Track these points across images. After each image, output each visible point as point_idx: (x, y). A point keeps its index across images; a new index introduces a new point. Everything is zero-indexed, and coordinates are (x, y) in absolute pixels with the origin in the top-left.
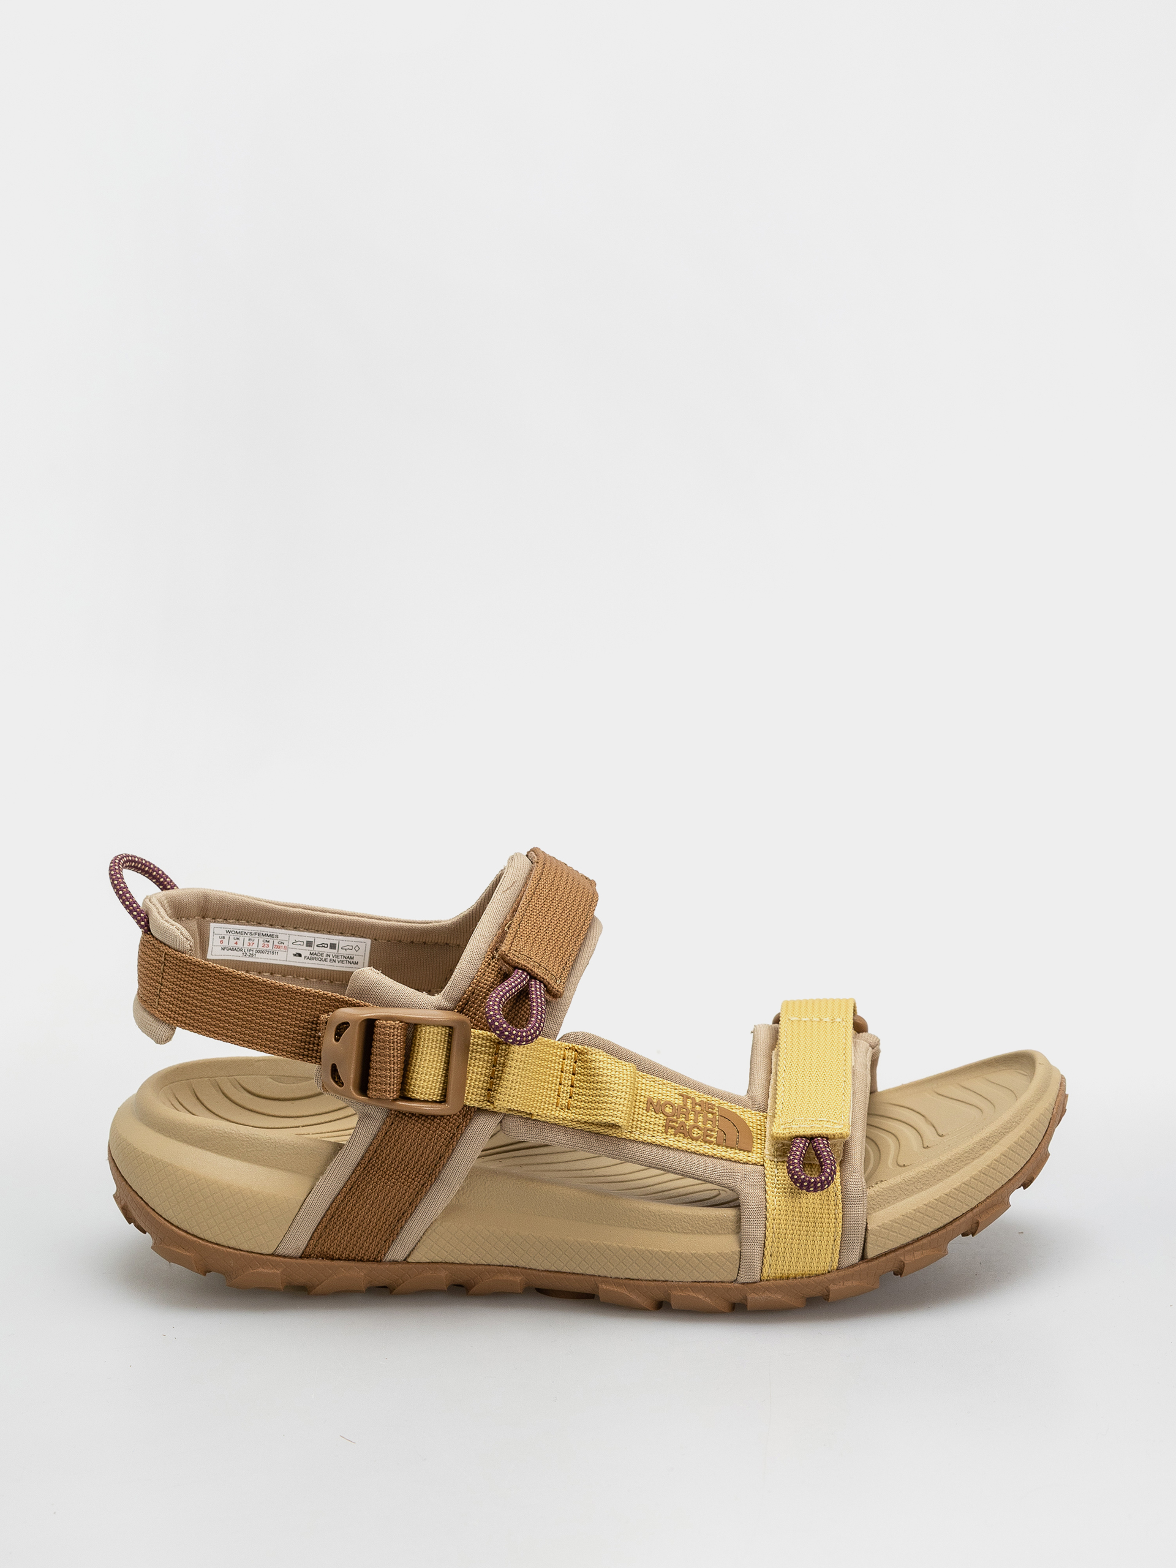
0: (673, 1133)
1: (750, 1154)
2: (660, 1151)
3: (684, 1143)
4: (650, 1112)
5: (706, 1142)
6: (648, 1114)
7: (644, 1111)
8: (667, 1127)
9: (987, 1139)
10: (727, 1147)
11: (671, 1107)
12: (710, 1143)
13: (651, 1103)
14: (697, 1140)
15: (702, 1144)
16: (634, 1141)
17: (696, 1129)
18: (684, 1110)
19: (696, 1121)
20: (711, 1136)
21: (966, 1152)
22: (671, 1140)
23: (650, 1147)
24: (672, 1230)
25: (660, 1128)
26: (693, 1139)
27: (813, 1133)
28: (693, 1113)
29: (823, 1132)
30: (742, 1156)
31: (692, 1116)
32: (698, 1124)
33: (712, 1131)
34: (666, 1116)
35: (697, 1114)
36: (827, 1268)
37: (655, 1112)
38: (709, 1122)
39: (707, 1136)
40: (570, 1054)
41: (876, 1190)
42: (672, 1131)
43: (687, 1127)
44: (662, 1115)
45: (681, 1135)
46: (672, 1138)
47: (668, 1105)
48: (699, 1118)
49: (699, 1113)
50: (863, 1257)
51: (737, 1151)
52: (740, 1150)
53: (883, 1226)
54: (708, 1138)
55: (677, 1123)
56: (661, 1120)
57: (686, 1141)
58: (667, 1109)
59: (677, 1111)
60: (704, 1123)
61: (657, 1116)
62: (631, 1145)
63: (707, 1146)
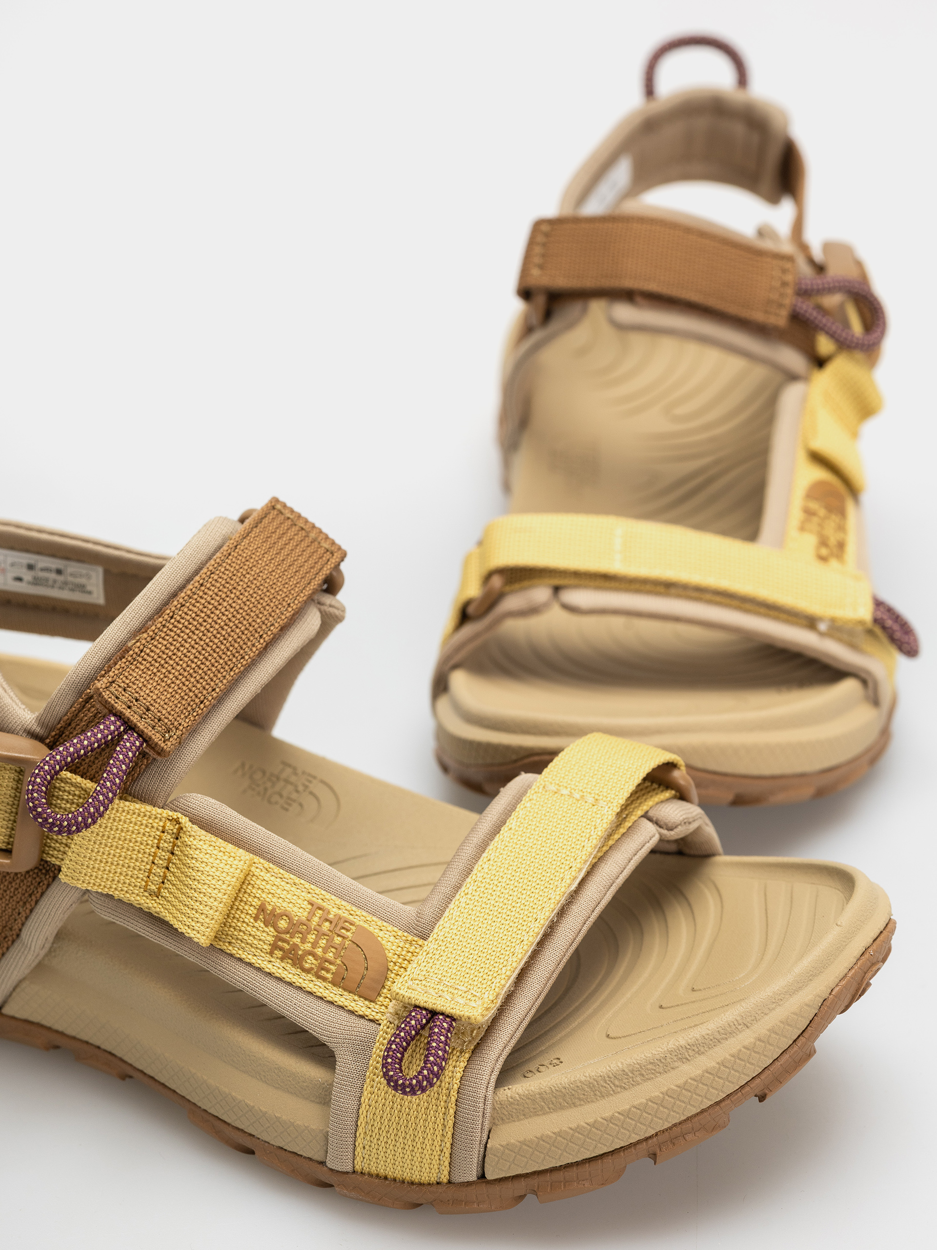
0: (280, 956)
1: (372, 1005)
2: (259, 977)
3: (289, 973)
4: (259, 922)
5: (319, 977)
6: (256, 925)
7: (252, 920)
8: (274, 947)
9: (689, 1047)
10: (345, 990)
11: (288, 921)
12: (324, 979)
13: (263, 910)
14: (308, 971)
15: (314, 979)
16: (231, 955)
17: (310, 957)
18: (305, 927)
19: (315, 945)
20: (328, 971)
21: (651, 1063)
22: (277, 967)
23: (248, 968)
24: (261, 1079)
25: (265, 947)
26: (304, 970)
27: (434, 1007)
28: (316, 932)
29: (448, 1010)
30: (360, 1006)
31: (311, 937)
32: (316, 950)
33: (331, 963)
34: (277, 932)
35: (320, 934)
36: (433, 1180)
37: (264, 924)
38: (333, 950)
39: (323, 969)
40: (172, 828)
41: (509, 1095)
42: (279, 953)
43: (300, 953)
44: (272, 929)
45: (290, 961)
46: (278, 963)
47: (284, 917)
48: (320, 942)
49: (324, 935)
50: (482, 1176)
51: (356, 998)
52: (360, 996)
53: (508, 1147)
54: (323, 972)
55: (288, 944)
56: (268, 935)
57: (293, 970)
58: (282, 922)
59: (295, 927)
60: (325, 950)
61: (266, 929)
62: (227, 960)
63: (319, 983)
